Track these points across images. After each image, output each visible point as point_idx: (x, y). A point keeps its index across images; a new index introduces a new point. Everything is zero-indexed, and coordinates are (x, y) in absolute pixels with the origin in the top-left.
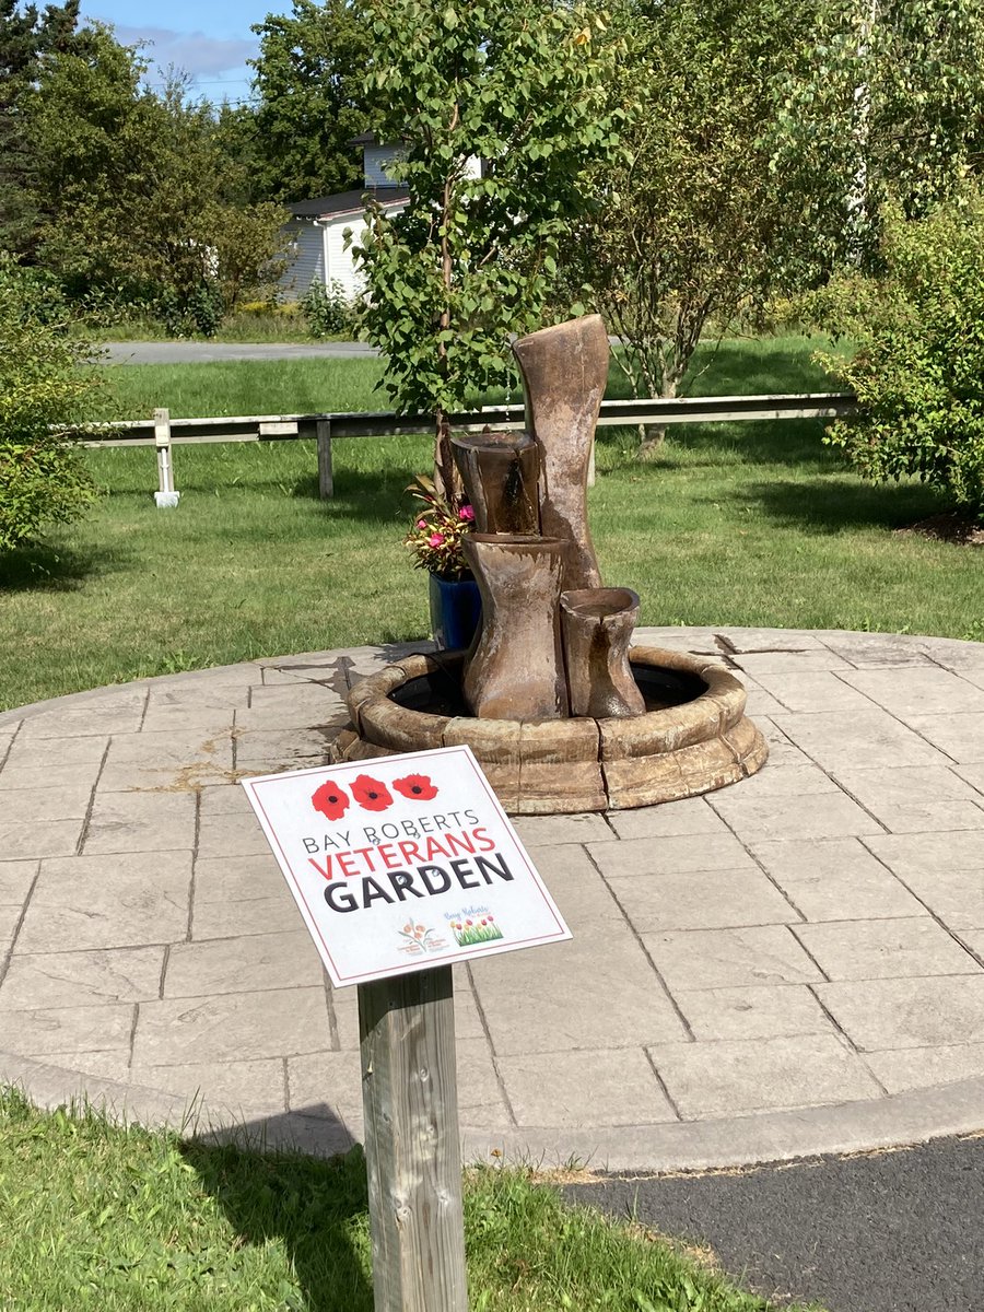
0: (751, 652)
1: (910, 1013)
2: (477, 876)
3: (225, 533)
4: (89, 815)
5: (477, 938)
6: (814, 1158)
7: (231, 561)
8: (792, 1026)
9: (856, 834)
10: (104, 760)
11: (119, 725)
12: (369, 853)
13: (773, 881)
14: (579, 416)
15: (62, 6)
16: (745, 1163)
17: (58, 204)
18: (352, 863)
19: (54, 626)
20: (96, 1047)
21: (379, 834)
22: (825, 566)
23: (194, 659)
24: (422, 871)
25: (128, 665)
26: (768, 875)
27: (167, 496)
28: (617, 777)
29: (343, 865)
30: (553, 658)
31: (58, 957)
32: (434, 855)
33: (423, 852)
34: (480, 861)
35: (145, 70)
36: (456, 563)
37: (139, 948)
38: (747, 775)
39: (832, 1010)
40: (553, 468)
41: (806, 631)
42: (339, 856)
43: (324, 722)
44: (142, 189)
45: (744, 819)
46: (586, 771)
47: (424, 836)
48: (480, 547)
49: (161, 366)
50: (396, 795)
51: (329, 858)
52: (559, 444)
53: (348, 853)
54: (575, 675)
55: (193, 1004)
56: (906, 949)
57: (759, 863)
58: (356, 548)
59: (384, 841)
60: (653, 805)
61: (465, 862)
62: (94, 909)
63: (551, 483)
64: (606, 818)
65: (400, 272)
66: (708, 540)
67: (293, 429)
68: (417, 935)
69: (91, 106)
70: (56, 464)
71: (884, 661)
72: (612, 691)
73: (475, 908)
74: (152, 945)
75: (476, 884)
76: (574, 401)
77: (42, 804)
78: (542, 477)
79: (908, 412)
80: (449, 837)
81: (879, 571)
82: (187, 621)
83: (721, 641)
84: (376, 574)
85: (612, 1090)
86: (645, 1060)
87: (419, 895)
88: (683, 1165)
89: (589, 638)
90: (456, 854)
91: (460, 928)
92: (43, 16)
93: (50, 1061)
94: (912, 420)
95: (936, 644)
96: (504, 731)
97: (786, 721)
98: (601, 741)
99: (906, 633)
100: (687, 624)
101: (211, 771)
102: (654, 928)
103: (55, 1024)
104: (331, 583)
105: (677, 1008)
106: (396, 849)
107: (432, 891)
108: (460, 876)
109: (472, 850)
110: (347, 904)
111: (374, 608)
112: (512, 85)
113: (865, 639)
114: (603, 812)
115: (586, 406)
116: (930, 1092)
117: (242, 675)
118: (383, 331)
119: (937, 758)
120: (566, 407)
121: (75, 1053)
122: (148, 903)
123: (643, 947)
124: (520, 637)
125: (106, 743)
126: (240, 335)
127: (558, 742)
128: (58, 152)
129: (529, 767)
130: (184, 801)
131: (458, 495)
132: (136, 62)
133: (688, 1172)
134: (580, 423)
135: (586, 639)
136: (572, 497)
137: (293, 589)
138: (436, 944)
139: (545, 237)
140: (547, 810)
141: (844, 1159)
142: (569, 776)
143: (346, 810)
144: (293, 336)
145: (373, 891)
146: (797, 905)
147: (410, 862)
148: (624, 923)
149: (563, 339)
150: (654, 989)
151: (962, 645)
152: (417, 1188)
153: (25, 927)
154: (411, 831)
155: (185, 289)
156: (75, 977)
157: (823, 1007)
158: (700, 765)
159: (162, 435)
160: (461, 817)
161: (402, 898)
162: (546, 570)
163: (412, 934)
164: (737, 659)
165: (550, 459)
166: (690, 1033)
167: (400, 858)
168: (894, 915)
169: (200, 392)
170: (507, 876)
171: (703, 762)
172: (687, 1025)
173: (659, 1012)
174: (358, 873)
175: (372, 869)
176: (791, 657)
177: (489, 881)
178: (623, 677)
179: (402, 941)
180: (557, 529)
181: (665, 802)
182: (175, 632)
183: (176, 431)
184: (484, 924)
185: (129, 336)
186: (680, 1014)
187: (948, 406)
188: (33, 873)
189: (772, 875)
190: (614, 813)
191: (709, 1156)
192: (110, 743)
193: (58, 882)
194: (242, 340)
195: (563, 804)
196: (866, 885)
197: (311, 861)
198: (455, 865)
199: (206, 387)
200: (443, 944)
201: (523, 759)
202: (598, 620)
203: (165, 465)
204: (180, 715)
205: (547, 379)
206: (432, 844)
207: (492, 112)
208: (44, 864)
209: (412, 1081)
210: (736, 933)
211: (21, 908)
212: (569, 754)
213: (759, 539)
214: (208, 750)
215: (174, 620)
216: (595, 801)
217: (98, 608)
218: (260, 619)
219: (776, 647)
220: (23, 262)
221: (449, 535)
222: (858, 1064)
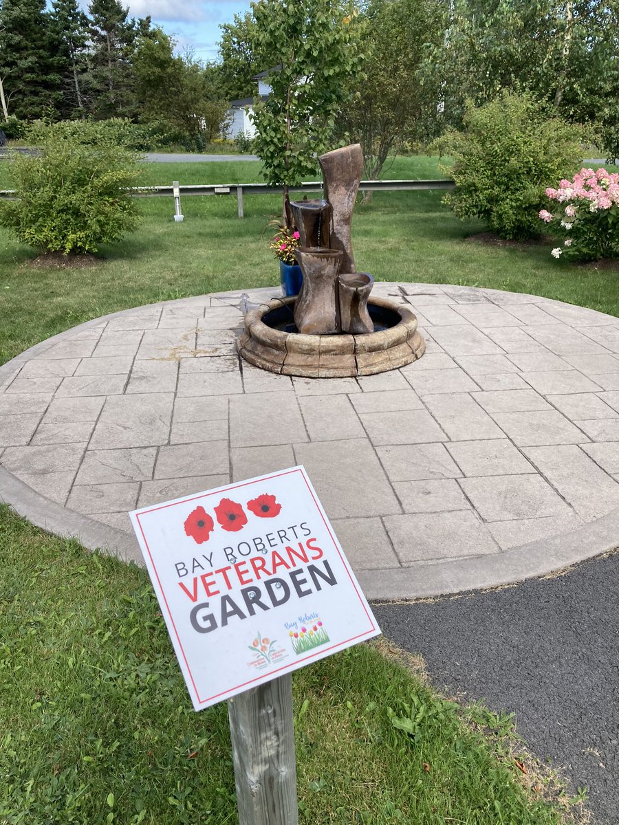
0: (414, 295)
1: (505, 497)
2: (310, 585)
3: (200, 234)
4: (131, 372)
5: (310, 644)
6: (468, 592)
7: (201, 247)
8: (450, 505)
9: (468, 391)
10: (140, 343)
11: (149, 325)
12: (227, 571)
13: (433, 417)
14: (349, 193)
15: (145, 19)
16: (435, 595)
17: (145, 99)
18: (214, 583)
19: (128, 275)
20: (118, 509)
21: (236, 553)
22: (440, 254)
23: (183, 293)
24: (268, 584)
25: (156, 295)
26: (431, 413)
27: (179, 217)
28: (362, 361)
29: (206, 585)
30: (334, 306)
31: (108, 452)
32: (277, 568)
33: (269, 567)
34: (312, 569)
35: (175, 45)
36: (292, 257)
37: (145, 448)
38: (417, 358)
39: (468, 495)
40: (336, 218)
41: (435, 285)
42: (203, 577)
43: (235, 326)
44: (177, 94)
45: (418, 382)
46: (348, 359)
47: (270, 550)
48: (303, 254)
49: (181, 163)
50: (249, 514)
51: (195, 580)
52: (339, 206)
53: (211, 574)
54: (344, 313)
55: (167, 483)
56: (499, 458)
57: (426, 406)
58: (251, 242)
59: (240, 559)
60: (377, 374)
61: (300, 571)
62: (127, 424)
63: (335, 224)
64: (357, 380)
65: (269, 125)
66: (392, 241)
67: (228, 190)
68: (264, 648)
69: (155, 59)
70: (127, 206)
71: (469, 300)
72: (360, 321)
73: (308, 615)
74: (152, 446)
75: (309, 592)
76: (347, 186)
77: (111, 365)
78: (331, 221)
79: (476, 190)
80: (289, 549)
81: (462, 257)
82: (181, 275)
83: (401, 289)
84: (259, 255)
85: (366, 545)
86: (381, 525)
87: (265, 608)
88: (404, 596)
89: (351, 297)
90: (294, 565)
91: (296, 636)
92: (138, 23)
93: (95, 517)
94: (478, 194)
95: (490, 292)
96: (312, 341)
97: (432, 330)
98: (355, 346)
99: (477, 286)
100: (386, 281)
101: (186, 350)
102: (381, 444)
103: (101, 494)
104: (241, 258)
105: (395, 492)
106: (248, 566)
107: (276, 603)
108: (297, 584)
109: (306, 560)
110: (207, 624)
111: (257, 271)
112: (317, 41)
113: (461, 289)
114: (355, 377)
115: (352, 188)
116: (522, 550)
117: (202, 301)
118: (262, 150)
119: (498, 350)
120: (343, 188)
121: (108, 513)
122: (152, 422)
123: (377, 455)
124: (320, 296)
125: (142, 334)
126: (213, 151)
127: (337, 346)
128: (144, 78)
129: (323, 357)
130: (173, 365)
131: (293, 226)
132: (172, 42)
133: (406, 600)
134: (349, 196)
135: (349, 298)
136: (345, 230)
137: (225, 260)
138: (277, 655)
139: (330, 111)
140: (331, 376)
141: (484, 592)
142: (341, 360)
143: (210, 533)
144: (232, 152)
145: (229, 608)
146: (446, 431)
147: (259, 577)
148: (367, 440)
149: (342, 155)
150: (383, 480)
151: (501, 293)
152: (265, 772)
153: (94, 435)
154: (260, 547)
155: (192, 133)
156: (115, 465)
157: (464, 493)
158: (398, 355)
159: (176, 192)
160: (298, 529)
161: (252, 612)
162: (332, 266)
163: (259, 647)
164: (408, 298)
165: (335, 213)
166: (402, 508)
167: (251, 575)
168: (491, 437)
169: (195, 174)
170: (332, 581)
171: (399, 353)
172: (400, 504)
173: (386, 495)
174: (218, 592)
175: (230, 587)
176: (430, 297)
177: (319, 588)
178: (365, 314)
179: (251, 656)
180: (337, 245)
181: (382, 372)
182: (176, 280)
183: (181, 190)
184: (315, 629)
185: (172, 152)
186: (396, 496)
187: (492, 188)
188: (102, 403)
189: (433, 414)
190: (360, 377)
191: (417, 591)
192: (144, 334)
193: (113, 408)
194: (213, 154)
195: (337, 373)
196: (475, 420)
197: (181, 584)
198: (293, 575)
199: (197, 172)
200: (284, 654)
201: (320, 353)
202: (355, 289)
203: (178, 204)
204: (174, 321)
205: (334, 175)
206: (276, 557)
207: (308, 54)
208: (108, 398)
209: (261, 714)
210: (419, 446)
211: (94, 423)
212: (341, 351)
213: (413, 241)
214: (185, 339)
215: (176, 274)
216: (352, 372)
217: (144, 267)
218: (211, 274)
219: (424, 292)
220: (133, 122)
221: (288, 245)
222: (484, 530)
